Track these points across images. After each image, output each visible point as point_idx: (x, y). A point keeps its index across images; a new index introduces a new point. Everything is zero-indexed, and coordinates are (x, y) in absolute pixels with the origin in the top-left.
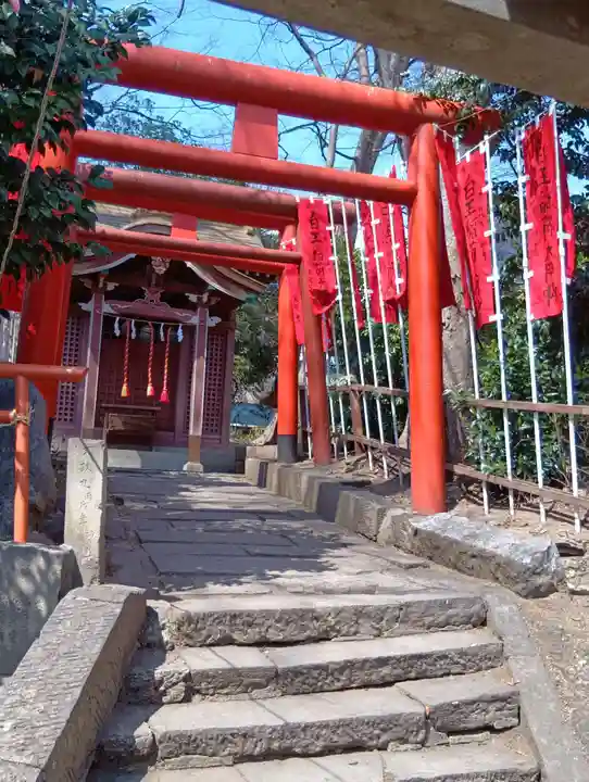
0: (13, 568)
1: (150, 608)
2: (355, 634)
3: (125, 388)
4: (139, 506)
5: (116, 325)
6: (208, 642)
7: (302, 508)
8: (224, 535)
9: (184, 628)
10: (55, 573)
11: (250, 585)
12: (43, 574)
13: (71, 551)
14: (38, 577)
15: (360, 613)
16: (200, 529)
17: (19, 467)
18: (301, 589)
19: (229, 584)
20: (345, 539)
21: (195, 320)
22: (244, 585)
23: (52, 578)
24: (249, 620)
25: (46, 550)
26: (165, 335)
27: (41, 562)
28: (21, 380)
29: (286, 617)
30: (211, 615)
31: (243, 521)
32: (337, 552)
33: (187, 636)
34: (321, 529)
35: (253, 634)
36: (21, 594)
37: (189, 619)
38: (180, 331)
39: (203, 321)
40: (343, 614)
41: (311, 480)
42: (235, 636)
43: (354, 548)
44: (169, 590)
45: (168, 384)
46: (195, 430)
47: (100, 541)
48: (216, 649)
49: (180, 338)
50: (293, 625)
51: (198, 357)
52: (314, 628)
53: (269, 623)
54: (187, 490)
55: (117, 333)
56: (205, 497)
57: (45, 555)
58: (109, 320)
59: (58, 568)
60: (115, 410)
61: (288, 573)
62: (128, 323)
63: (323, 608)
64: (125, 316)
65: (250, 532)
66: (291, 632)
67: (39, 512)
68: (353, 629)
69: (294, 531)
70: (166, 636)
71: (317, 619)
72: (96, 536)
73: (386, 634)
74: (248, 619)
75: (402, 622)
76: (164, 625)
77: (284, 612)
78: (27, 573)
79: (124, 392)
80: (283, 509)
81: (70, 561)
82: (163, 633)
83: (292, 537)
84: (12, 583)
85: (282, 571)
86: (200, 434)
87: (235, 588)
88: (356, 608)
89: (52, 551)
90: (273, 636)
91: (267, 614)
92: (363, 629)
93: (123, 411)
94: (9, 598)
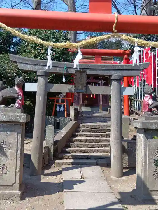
1: (79, 124)
3: (87, 96)
4: (85, 116)
10: (69, 120)
13: (71, 118)
17: (65, 109)
21: (100, 82)
25: (68, 118)
28: (65, 100)
29: (94, 125)
30: (86, 125)
31: (100, 118)
33: (83, 127)
35: (91, 127)
37: (83, 125)
38: (97, 84)
39: (102, 82)
40: (101, 126)
42: (89, 127)
44: (83, 123)
46: (101, 103)
47: (74, 117)
48: (86, 128)
60: (86, 100)
66: (95, 127)
70: (81, 127)
73: (107, 128)
78: (66, 120)
88: (103, 125)
90: (93, 127)
91: (92, 125)
92: (104, 127)
93: (88, 100)
94: (65, 122)
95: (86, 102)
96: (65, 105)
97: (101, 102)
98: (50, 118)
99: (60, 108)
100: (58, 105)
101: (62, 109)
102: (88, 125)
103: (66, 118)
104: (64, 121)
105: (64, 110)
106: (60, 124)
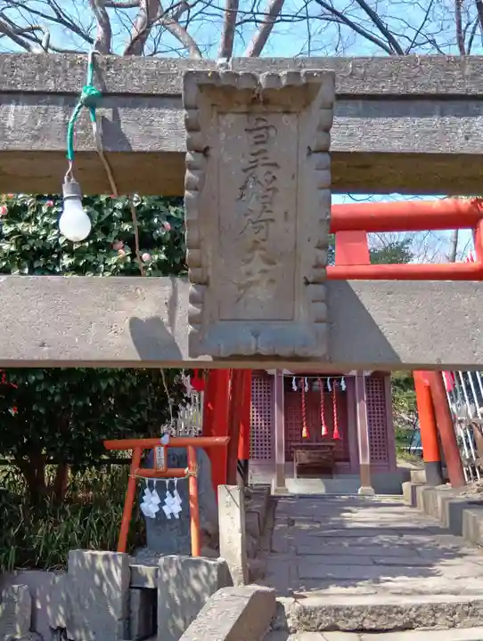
0: (188, 573)
1: (278, 602)
2: (434, 624)
3: (304, 430)
4: (305, 526)
5: (294, 382)
6: (320, 628)
7: (438, 525)
8: (362, 548)
9: (302, 618)
10: (213, 577)
11: (363, 587)
12: (207, 578)
13: (225, 562)
14: (203, 580)
15: (435, 609)
16: (346, 544)
17: (192, 505)
18: (399, 591)
19: (346, 587)
20: (464, 550)
22: (358, 587)
23: (212, 581)
24: (349, 613)
25: (207, 561)
26: (332, 386)
27: (204, 569)
28: (190, 448)
29: (376, 611)
30: (321, 609)
31: (382, 537)
32: (448, 561)
33: (306, 623)
34: (448, 542)
35: (353, 623)
36: (194, 591)
37: (304, 611)
38: (343, 382)
39: (360, 373)
40: (422, 610)
41: (444, 500)
42: (339, 624)
43: (467, 558)
44: (302, 591)
45: (338, 424)
46: (365, 460)
47: (242, 555)
48: (325, 633)
49: (344, 387)
50: (383, 617)
51: (360, 401)
52: (400, 620)
53: (364, 615)
54: (349, 511)
55: (295, 388)
56: (360, 517)
57: (207, 564)
58: (288, 380)
59: (215, 573)
60: (301, 447)
61: (397, 579)
62: (302, 381)
63: (405, 605)
64: (300, 375)
65: (385, 546)
66: (381, 623)
67: (210, 535)
68: (431, 621)
69: (421, 545)
70: (290, 623)
71: (401, 613)
72: (239, 551)
73: (459, 625)
74: (346, 612)
75: (472, 616)
76: (289, 615)
77: (375, 607)
78: (197, 577)
79: (304, 434)
80: (423, 525)
81: (223, 568)
82: (288, 620)
83: (420, 549)
84: (189, 584)
85: (394, 577)
86: (368, 462)
87: (351, 590)
88: (431, 605)
89: (212, 562)
90: (367, 625)
91: (362, 609)
92: (440, 621)
93: (307, 448)
94: (188, 594)
95: (302, 456)
96: (191, 480)
97: (364, 456)
98: (100, 564)
99: (163, 497)
100: (151, 484)
101: (173, 506)
102: (337, 609)
103: (197, 564)
104: (182, 581)
105: (185, 513)
106: (162, 604)
